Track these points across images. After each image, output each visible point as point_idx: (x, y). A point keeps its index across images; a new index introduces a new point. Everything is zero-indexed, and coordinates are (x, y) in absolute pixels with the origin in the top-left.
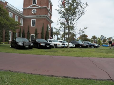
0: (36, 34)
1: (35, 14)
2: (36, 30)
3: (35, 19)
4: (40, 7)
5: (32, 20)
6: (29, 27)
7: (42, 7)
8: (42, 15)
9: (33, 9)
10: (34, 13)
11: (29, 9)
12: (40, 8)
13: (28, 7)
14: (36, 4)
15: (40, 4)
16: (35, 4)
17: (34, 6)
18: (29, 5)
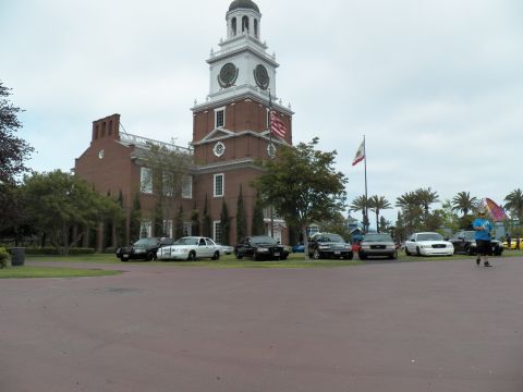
0: (225, 219)
1: (222, 159)
2: (225, 207)
3: (222, 174)
4: (231, 134)
5: (215, 176)
6: (207, 200)
7: (237, 134)
8: (241, 158)
9: (217, 142)
10: (219, 155)
11: (206, 144)
12: (234, 137)
13: (204, 140)
14: (225, 128)
15: (233, 127)
16: (220, 128)
17: (219, 133)
18: (207, 132)
